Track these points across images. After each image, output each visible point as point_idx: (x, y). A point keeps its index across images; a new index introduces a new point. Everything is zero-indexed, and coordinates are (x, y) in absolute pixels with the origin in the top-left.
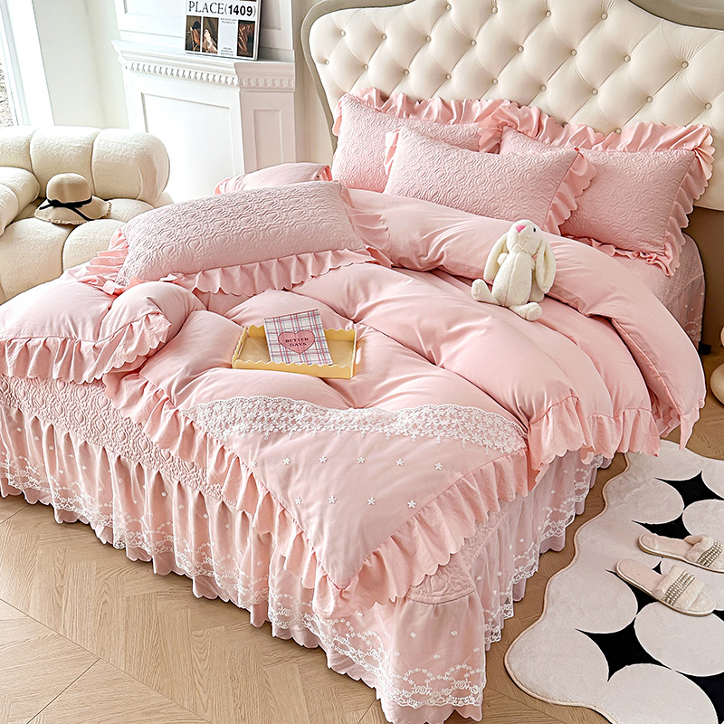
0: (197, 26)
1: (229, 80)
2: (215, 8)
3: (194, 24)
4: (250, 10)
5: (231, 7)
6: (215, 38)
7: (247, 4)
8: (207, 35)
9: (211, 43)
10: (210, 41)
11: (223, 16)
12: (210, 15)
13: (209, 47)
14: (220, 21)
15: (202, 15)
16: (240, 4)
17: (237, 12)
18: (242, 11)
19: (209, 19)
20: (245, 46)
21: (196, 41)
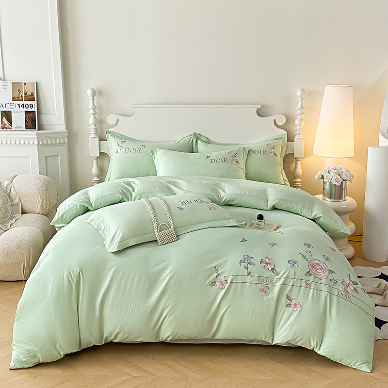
2: (8, 106)
4: (32, 106)
5: (19, 105)
7: (29, 103)
8: (4, 120)
9: (7, 124)
10: (7, 123)
12: (5, 109)
13: (6, 126)
14: (12, 112)
15: (0, 110)
16: (25, 103)
17: (23, 107)
18: (27, 106)
19: (5, 112)
20: (30, 124)
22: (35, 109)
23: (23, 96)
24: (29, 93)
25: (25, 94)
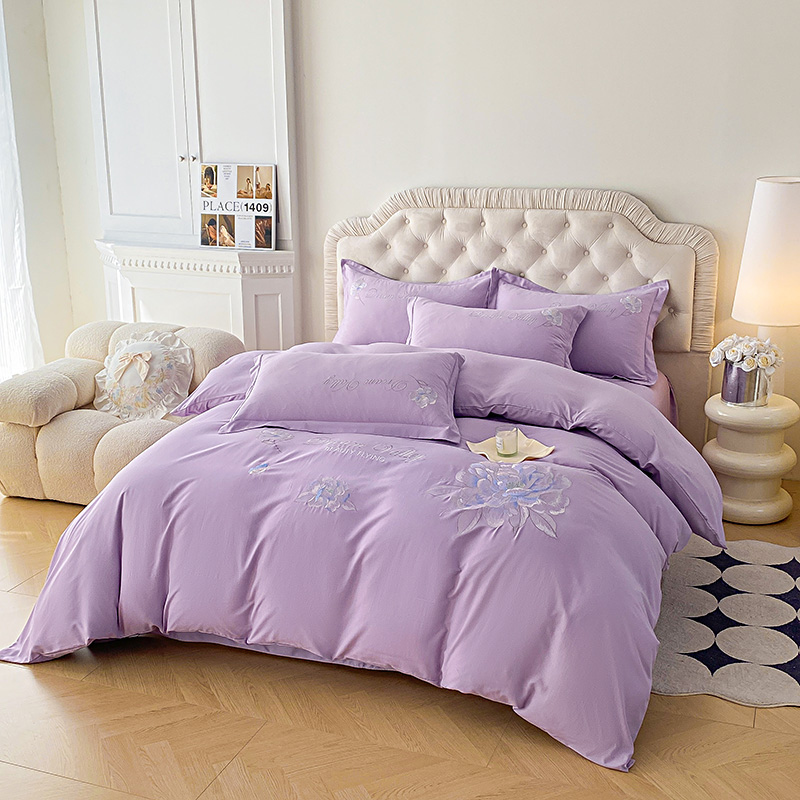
0: (212, 222)
1: (231, 269)
2: (230, 206)
3: (210, 222)
4: (266, 207)
6: (231, 232)
8: (224, 230)
9: (228, 238)
10: (226, 236)
11: (238, 213)
12: (225, 213)
13: (226, 242)
14: (236, 217)
15: (218, 213)
16: (256, 201)
17: (253, 209)
18: (258, 208)
19: (225, 216)
20: (263, 239)
21: (213, 236)
22: (271, 213)
23: (254, 189)
24: (263, 186)
25: (258, 186)
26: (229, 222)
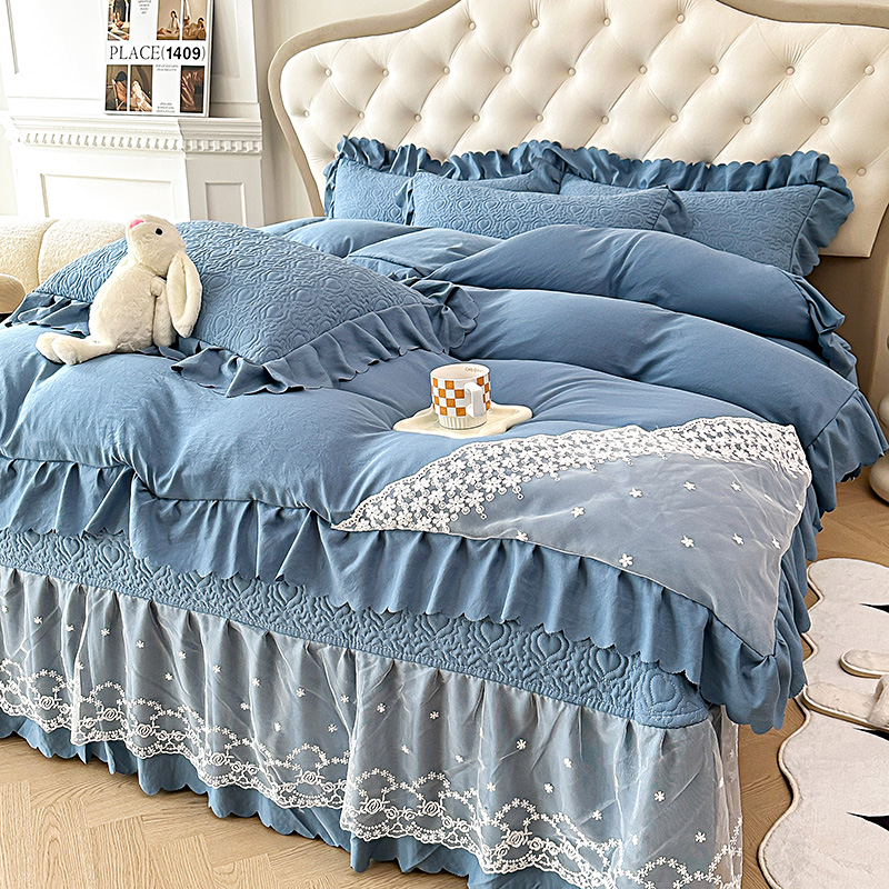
0: (122, 77)
1: (171, 145)
2: (148, 52)
3: (118, 76)
4: (198, 52)
5: (170, 50)
8: (137, 88)
9: (143, 99)
10: (140, 97)
11: (160, 62)
12: (140, 62)
13: (139, 105)
14: (155, 69)
15: (129, 63)
17: (179, 56)
18: (186, 54)
19: (139, 67)
20: (191, 99)
21: (121, 97)
22: (204, 61)
23: (181, 27)
24: (193, 21)
25: (186, 22)
26: (144, 75)
